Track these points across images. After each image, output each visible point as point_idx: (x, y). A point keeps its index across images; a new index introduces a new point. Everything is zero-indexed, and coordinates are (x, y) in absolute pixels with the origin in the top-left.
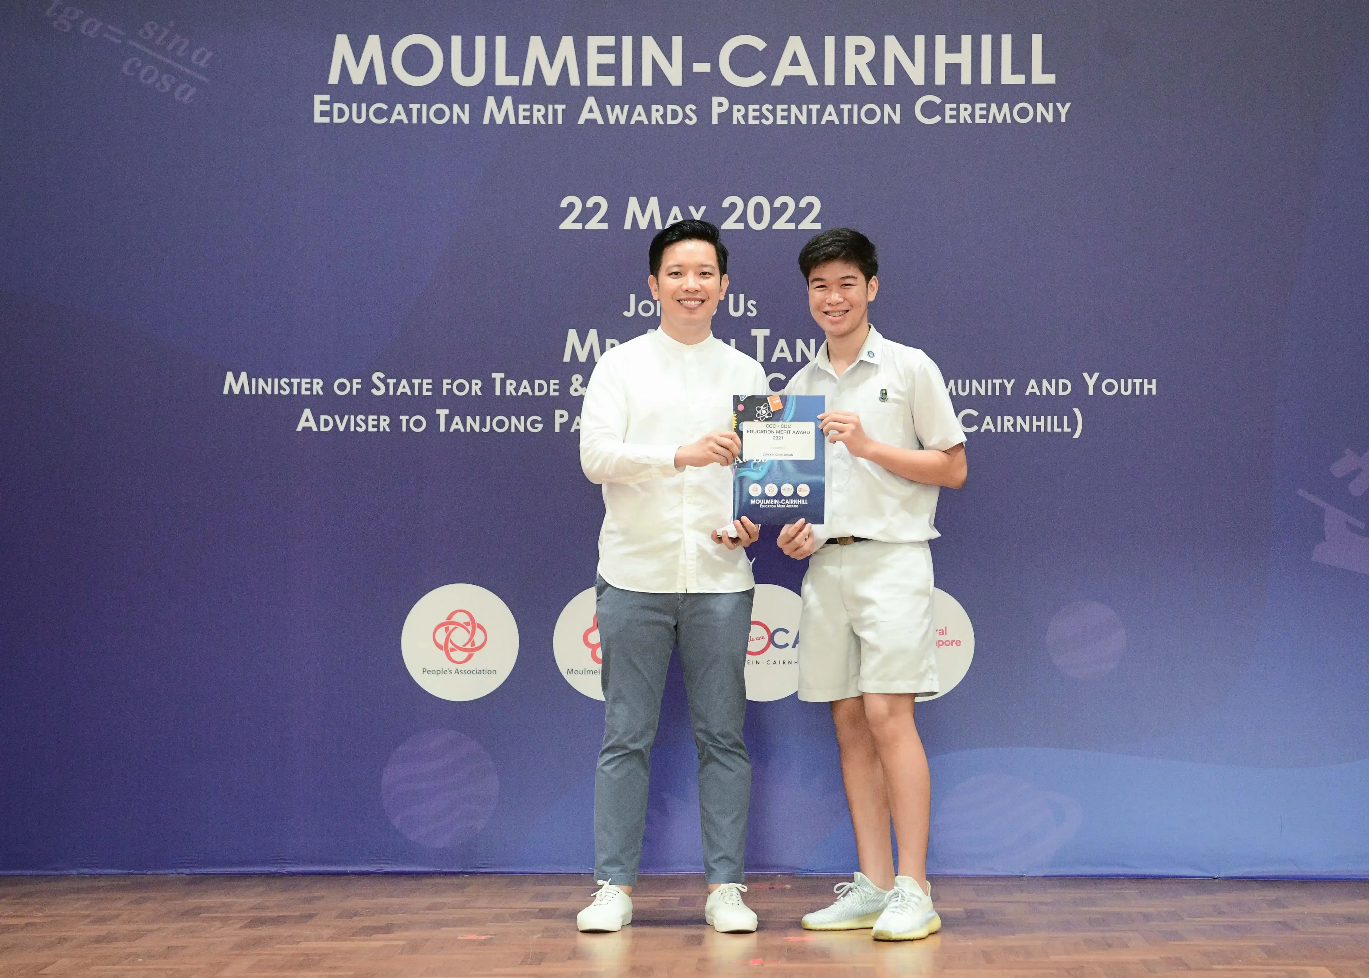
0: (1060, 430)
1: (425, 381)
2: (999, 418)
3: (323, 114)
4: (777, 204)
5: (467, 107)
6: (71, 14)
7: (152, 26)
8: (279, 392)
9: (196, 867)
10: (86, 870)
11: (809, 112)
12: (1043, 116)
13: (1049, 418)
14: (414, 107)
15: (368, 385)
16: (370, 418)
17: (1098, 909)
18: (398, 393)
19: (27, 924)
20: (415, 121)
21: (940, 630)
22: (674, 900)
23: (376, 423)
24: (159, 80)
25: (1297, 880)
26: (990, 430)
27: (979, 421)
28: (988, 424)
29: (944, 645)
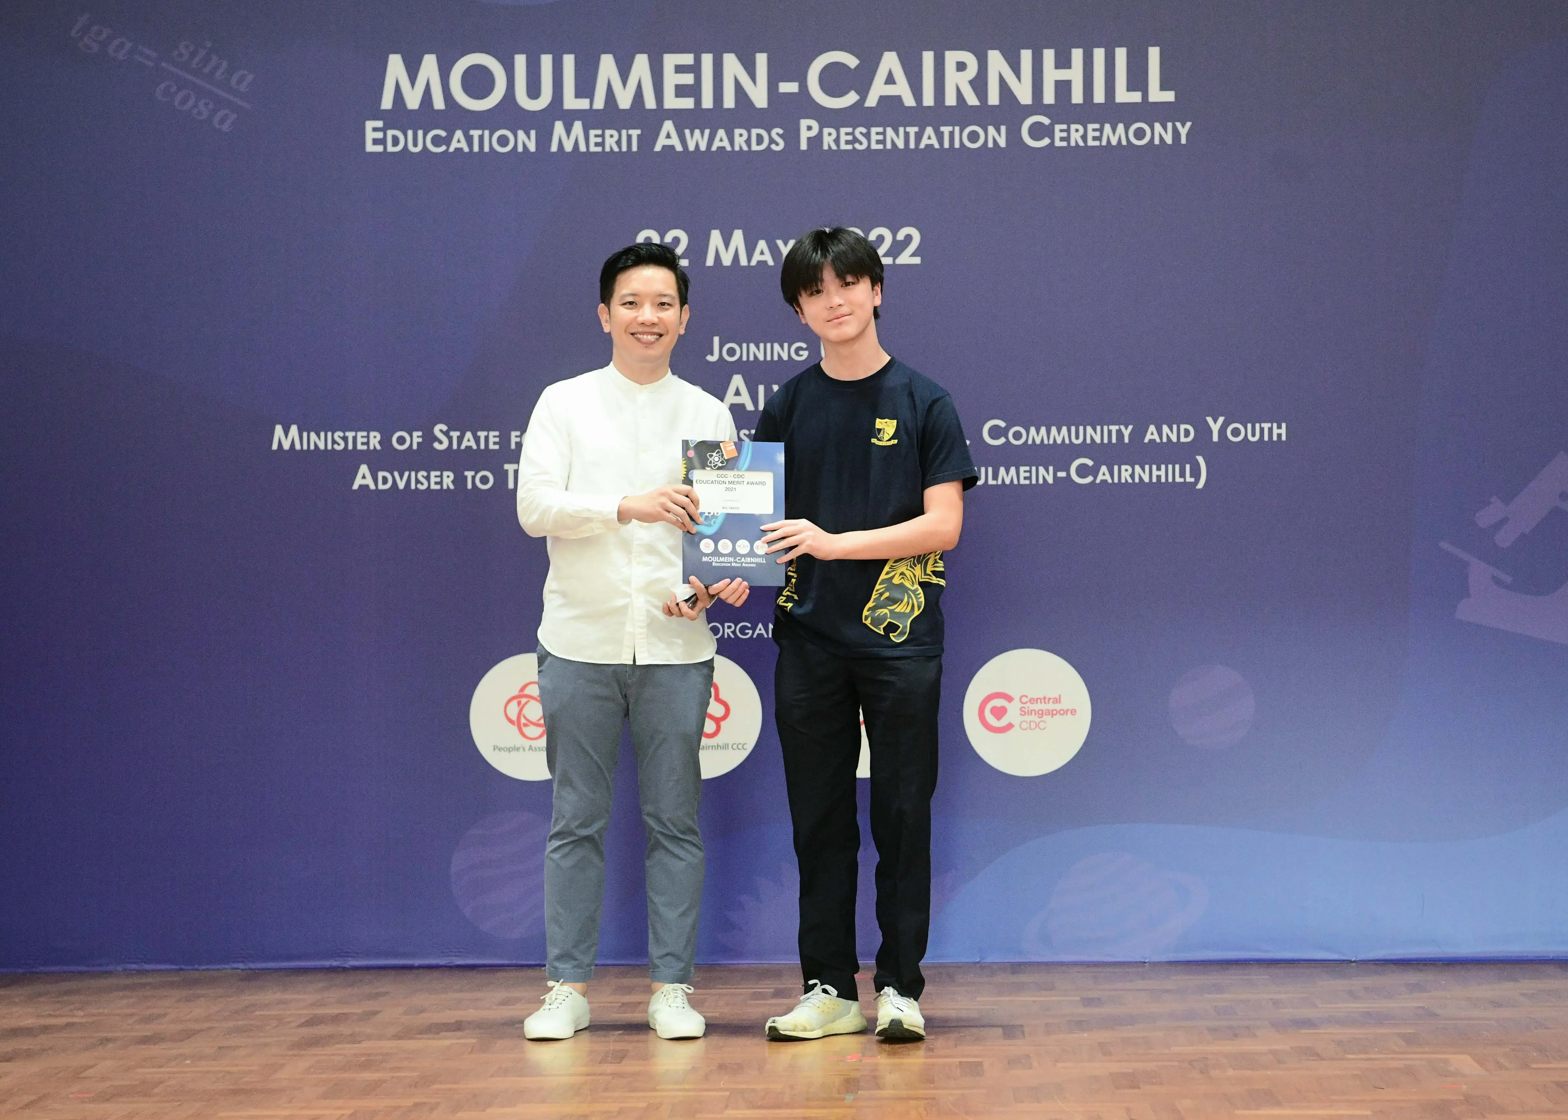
0: (1182, 480)
1: (492, 434)
2: (1116, 468)
3: (376, 142)
5: (533, 133)
6: (98, 33)
7: (187, 47)
8: (332, 447)
9: (253, 961)
10: (134, 966)
11: (907, 135)
12: (1161, 138)
13: (1170, 467)
14: (475, 133)
15: (430, 438)
16: (433, 474)
17: (1226, 996)
18: (463, 447)
19: (67, 1025)
20: (476, 149)
21: (1054, 698)
22: (766, 992)
23: (438, 480)
24: (196, 106)
25: (1440, 963)
26: (1106, 481)
27: (1095, 471)
28: (1103, 474)
29: (1058, 714)
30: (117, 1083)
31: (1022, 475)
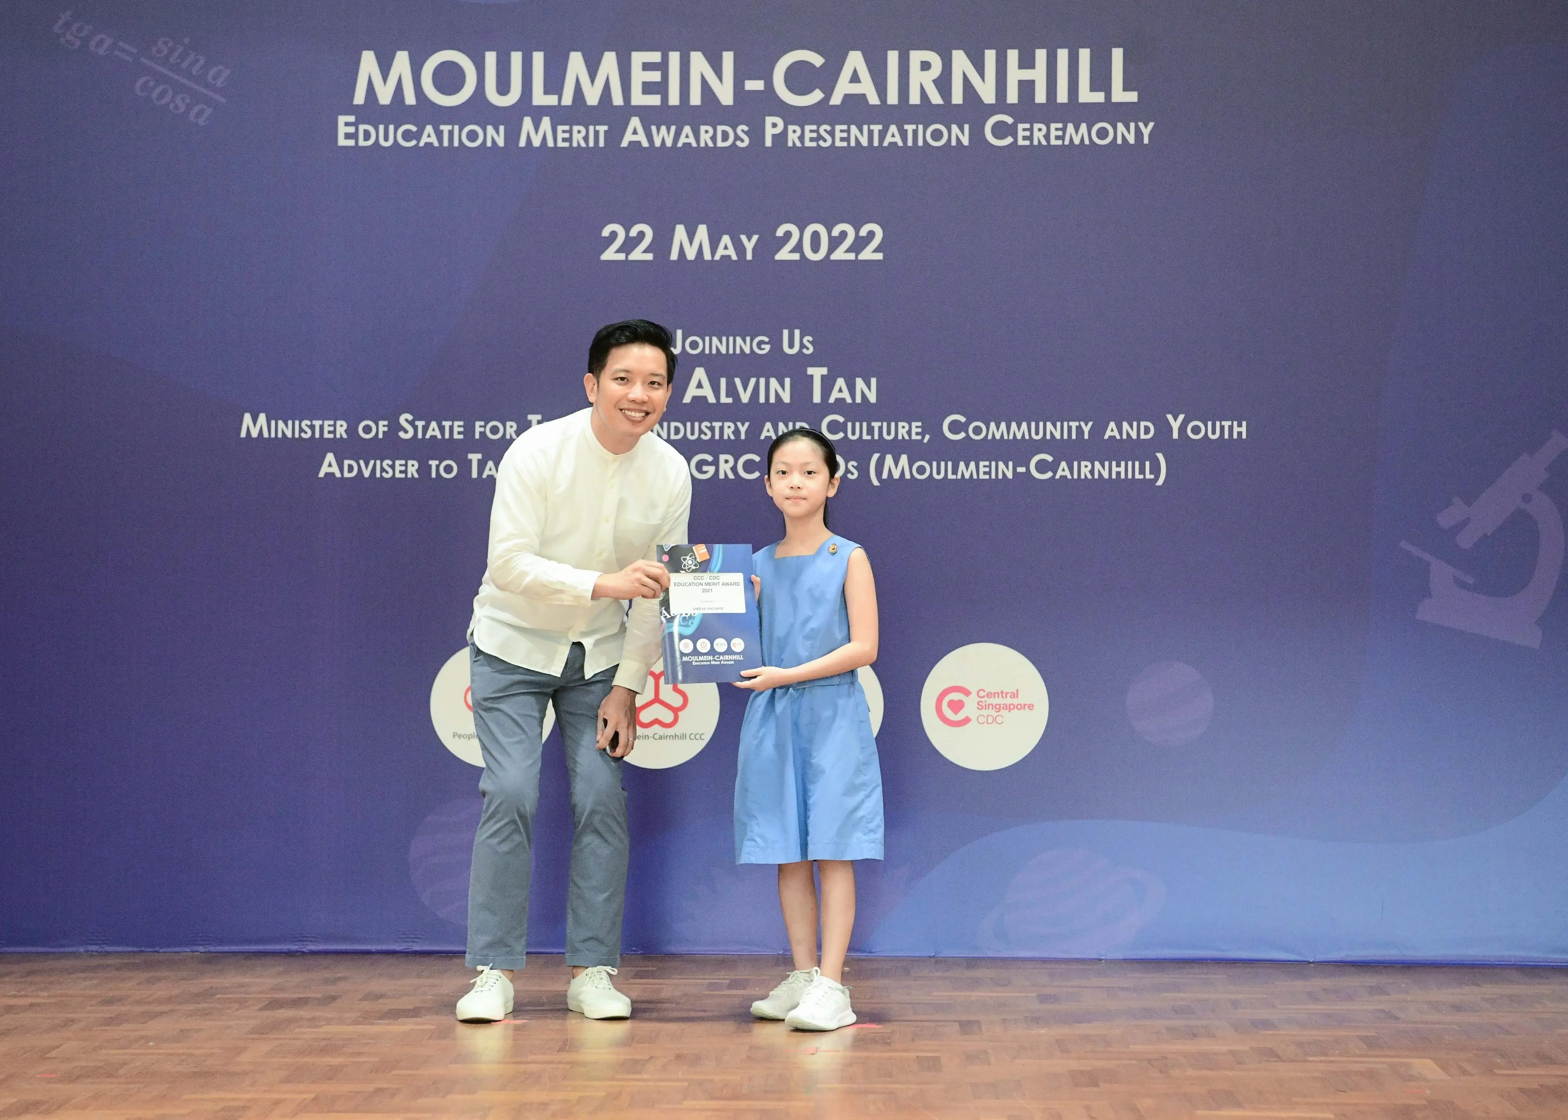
0: (1141, 477)
1: (456, 423)
2: (1076, 464)
3: (348, 136)
4: (836, 232)
5: (502, 128)
6: (80, 29)
7: (166, 43)
8: (300, 435)
9: (209, 944)
10: (94, 948)
11: (871, 133)
12: (1124, 139)
13: (1130, 463)
14: (445, 128)
15: (395, 427)
16: (398, 462)
17: (1182, 995)
18: (428, 436)
19: (31, 1005)
20: (446, 143)
21: (1011, 693)
22: (722, 983)
23: (403, 468)
24: (173, 100)
25: (1400, 966)
26: (1066, 476)
27: (1054, 466)
28: (1063, 470)
29: (1016, 709)
30: (82, 1064)
31: (982, 470)
